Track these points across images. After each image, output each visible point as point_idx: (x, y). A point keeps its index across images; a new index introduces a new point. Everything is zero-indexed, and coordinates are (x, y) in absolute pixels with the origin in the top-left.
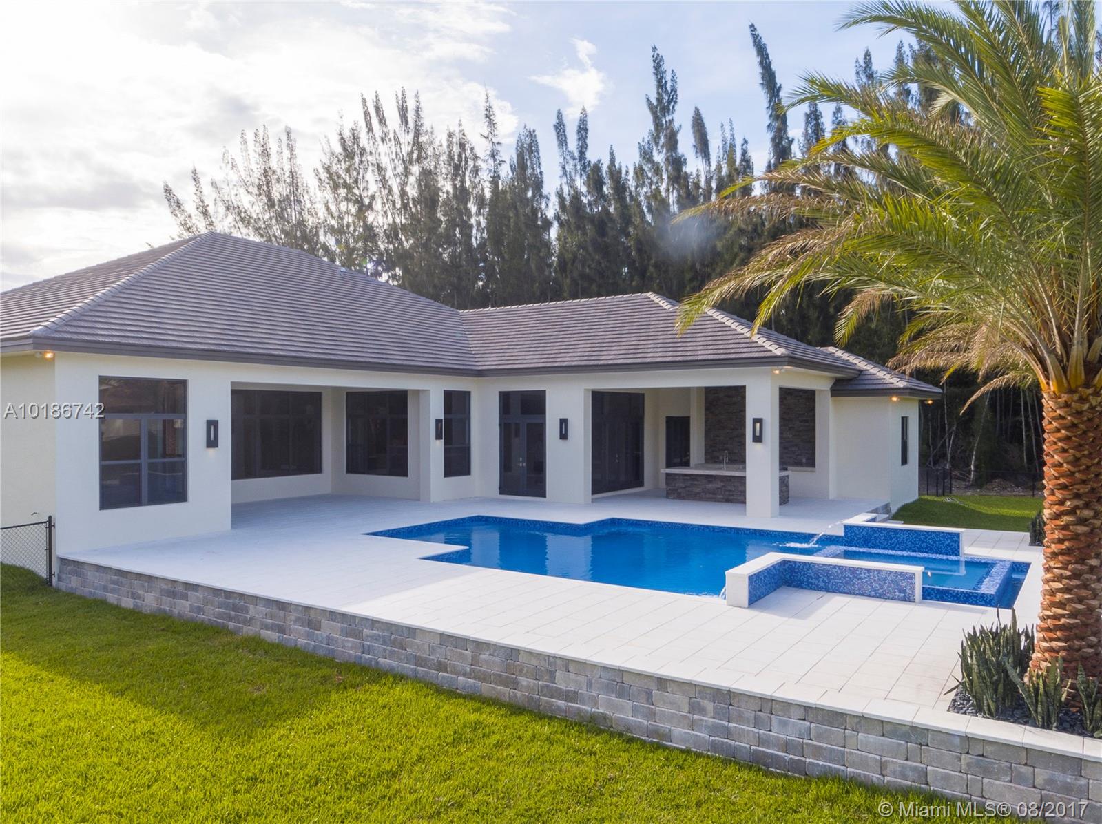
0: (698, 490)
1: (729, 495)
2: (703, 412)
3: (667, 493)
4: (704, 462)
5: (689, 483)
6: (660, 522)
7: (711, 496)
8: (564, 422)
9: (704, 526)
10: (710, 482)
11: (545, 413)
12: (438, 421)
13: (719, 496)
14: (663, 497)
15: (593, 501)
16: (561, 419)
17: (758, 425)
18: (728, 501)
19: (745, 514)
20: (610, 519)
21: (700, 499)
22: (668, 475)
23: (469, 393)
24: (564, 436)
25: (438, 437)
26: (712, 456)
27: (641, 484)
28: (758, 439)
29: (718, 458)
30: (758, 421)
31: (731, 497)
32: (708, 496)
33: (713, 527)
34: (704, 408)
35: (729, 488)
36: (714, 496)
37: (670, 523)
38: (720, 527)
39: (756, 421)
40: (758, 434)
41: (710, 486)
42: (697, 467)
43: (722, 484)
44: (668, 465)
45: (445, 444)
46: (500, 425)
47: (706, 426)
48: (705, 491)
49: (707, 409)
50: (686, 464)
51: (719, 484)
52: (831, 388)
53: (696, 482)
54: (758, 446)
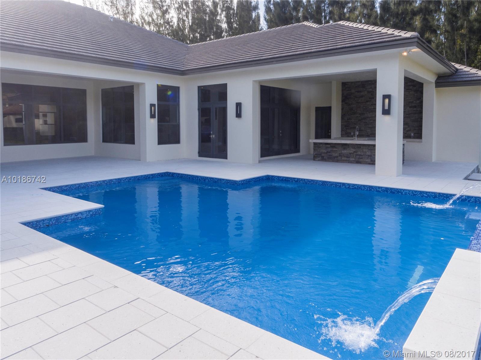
0: (336, 155)
1: (359, 158)
2: (341, 103)
3: (314, 157)
4: (341, 136)
5: (329, 149)
6: (304, 179)
7: (345, 159)
8: (239, 106)
9: (340, 183)
10: (344, 149)
11: (226, 100)
12: (152, 105)
13: (351, 159)
14: (311, 159)
15: (260, 162)
16: (237, 103)
17: (387, 101)
18: (358, 162)
19: (375, 173)
20: (266, 176)
21: (337, 161)
22: (315, 144)
23: (178, 88)
24: (239, 115)
25: (153, 116)
26: (346, 132)
27: (298, 151)
28: (386, 112)
29: (350, 133)
30: (387, 97)
31: (361, 160)
32: (343, 159)
33: (349, 184)
34: (341, 101)
35: (359, 153)
36: (348, 159)
37: (312, 180)
38: (354, 185)
39: (385, 97)
40: (386, 107)
41: (345, 152)
42: (335, 139)
43: (354, 150)
44: (316, 138)
45: (158, 122)
46: (199, 109)
47: (342, 112)
48: (340, 155)
49: (343, 101)
50: (329, 137)
51: (352, 150)
52: (436, 81)
53: (335, 149)
54: (387, 118)
